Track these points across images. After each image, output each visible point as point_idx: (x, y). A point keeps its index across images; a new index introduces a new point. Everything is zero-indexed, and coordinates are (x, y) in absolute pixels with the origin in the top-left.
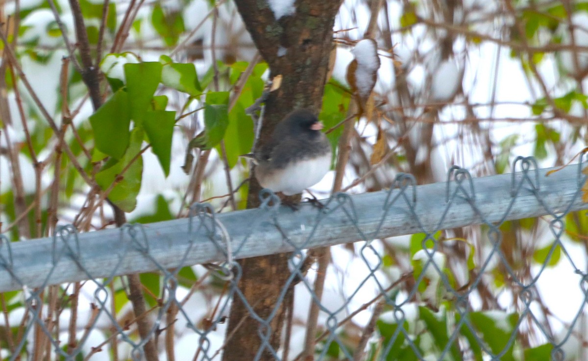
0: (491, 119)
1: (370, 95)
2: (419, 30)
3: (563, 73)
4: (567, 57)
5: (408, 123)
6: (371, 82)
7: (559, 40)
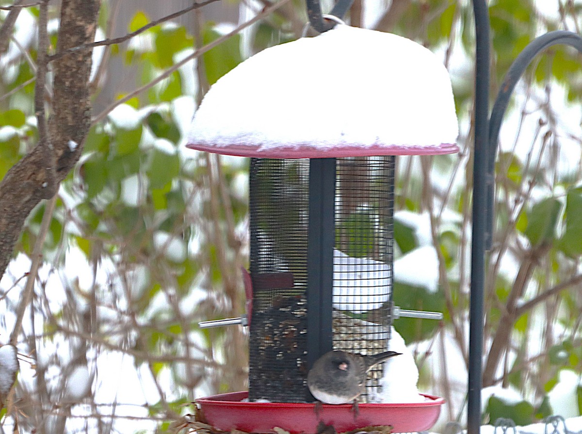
0: (113, 416)
1: (9, 392)
2: (59, 337)
3: (177, 381)
4: (181, 367)
5: (45, 415)
6: (11, 381)
7: (175, 353)
